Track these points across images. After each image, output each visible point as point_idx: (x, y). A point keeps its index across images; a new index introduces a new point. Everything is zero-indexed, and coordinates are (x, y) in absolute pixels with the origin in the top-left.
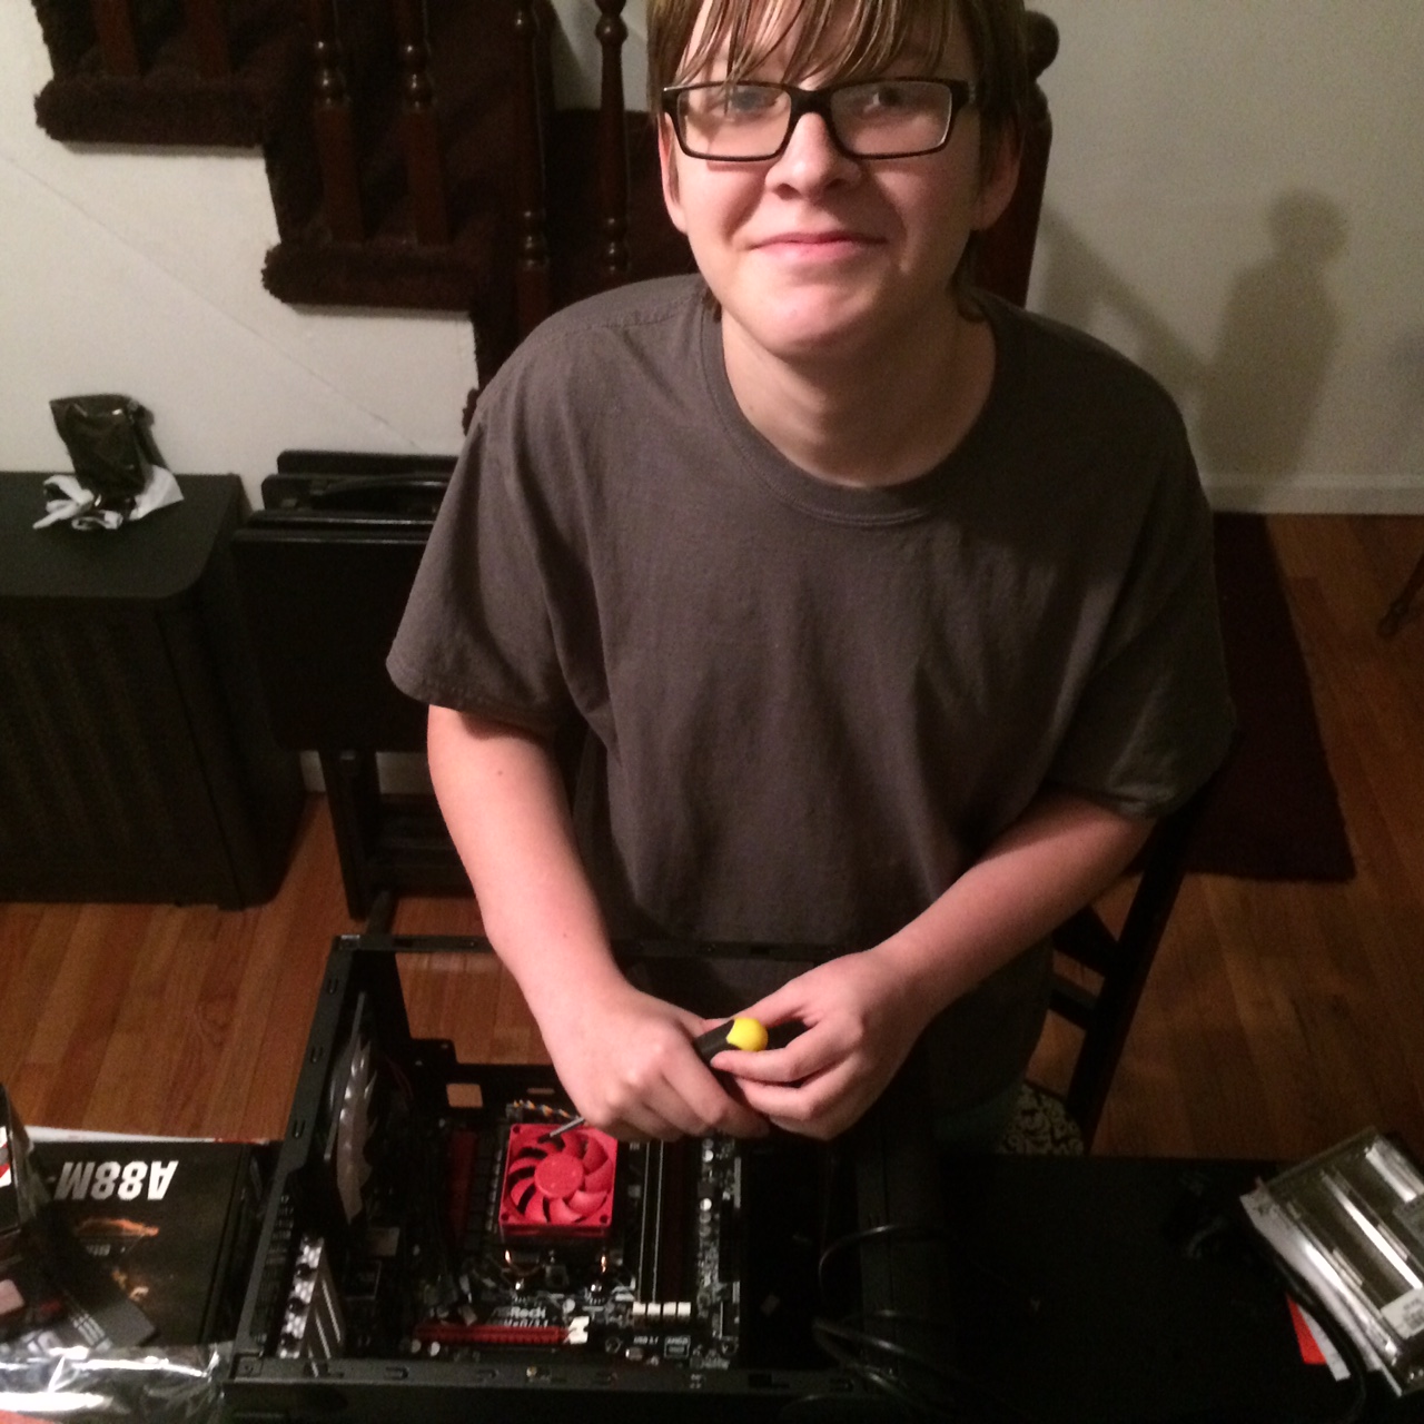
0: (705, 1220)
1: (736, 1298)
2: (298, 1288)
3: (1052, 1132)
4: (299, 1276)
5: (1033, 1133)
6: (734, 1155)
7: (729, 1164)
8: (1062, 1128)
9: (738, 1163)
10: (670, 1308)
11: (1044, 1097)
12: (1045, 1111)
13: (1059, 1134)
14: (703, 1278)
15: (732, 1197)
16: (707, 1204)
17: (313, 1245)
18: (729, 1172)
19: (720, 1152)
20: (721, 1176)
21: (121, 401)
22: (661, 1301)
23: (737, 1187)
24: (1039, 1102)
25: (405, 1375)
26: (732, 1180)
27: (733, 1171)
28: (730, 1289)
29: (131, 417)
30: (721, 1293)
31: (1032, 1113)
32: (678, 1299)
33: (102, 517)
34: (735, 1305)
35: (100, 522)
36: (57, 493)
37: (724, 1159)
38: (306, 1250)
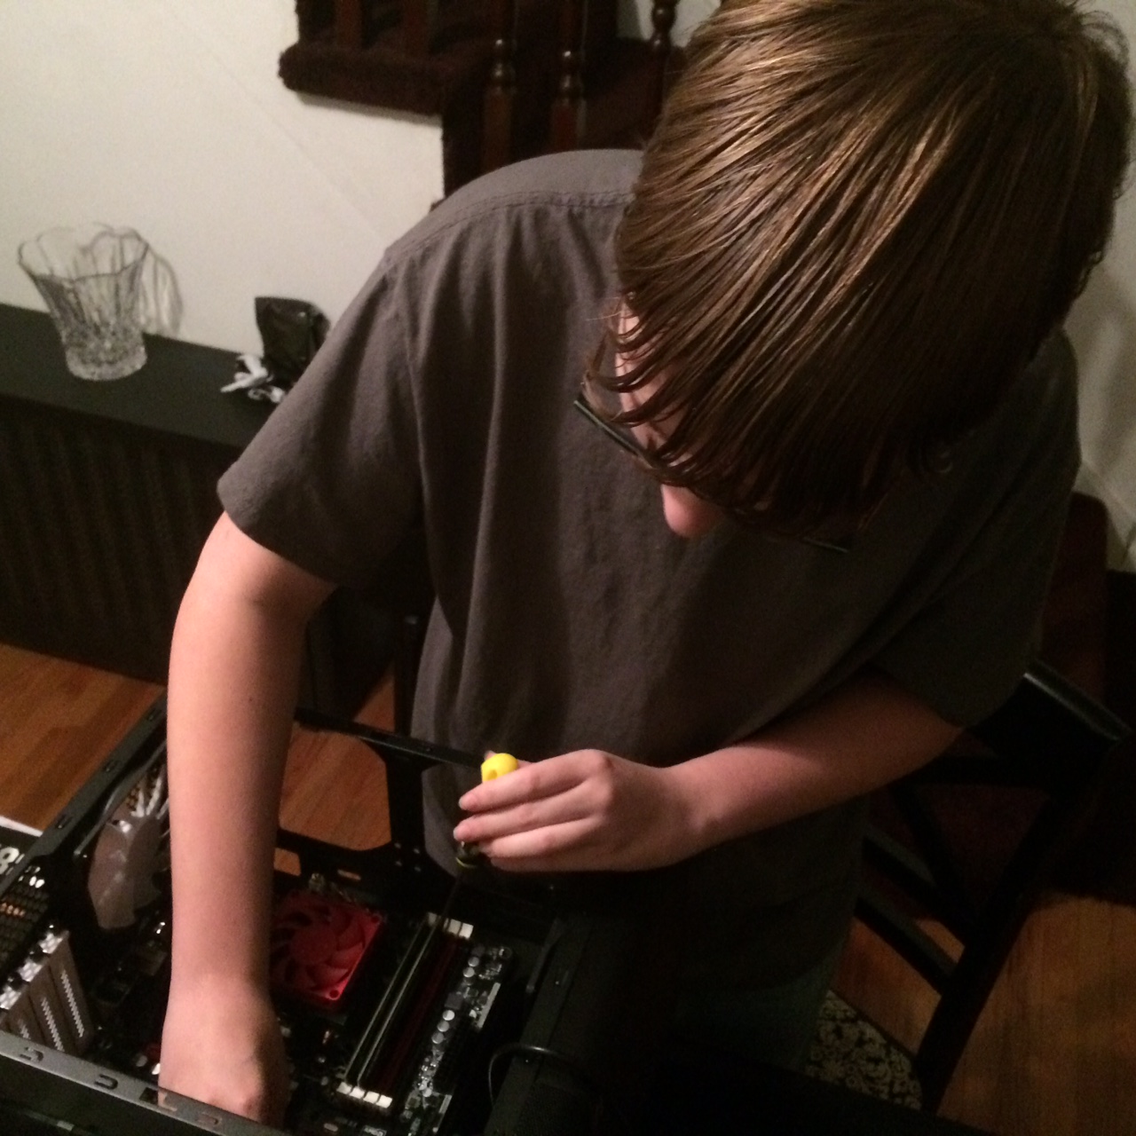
0: (443, 1028)
1: (443, 1109)
2: (26, 967)
3: (891, 1085)
4: (32, 956)
5: (871, 1079)
6: (497, 979)
7: (487, 986)
8: (902, 1084)
9: (497, 986)
10: (372, 1097)
11: (893, 1050)
12: (891, 1063)
13: (897, 1089)
14: (421, 1081)
15: (478, 1016)
16: (450, 1016)
17: (57, 933)
18: (484, 994)
19: (483, 973)
20: (477, 993)
21: (307, 307)
22: (367, 1087)
23: (486, 1009)
24: (888, 1053)
25: (115, 1085)
26: (484, 1002)
27: (488, 994)
28: (442, 1098)
29: (311, 320)
30: (430, 1099)
31: (877, 1061)
32: (382, 1091)
33: (270, 391)
34: (441, 1115)
35: (268, 395)
36: (243, 368)
37: (485, 980)
38: (50, 936)
